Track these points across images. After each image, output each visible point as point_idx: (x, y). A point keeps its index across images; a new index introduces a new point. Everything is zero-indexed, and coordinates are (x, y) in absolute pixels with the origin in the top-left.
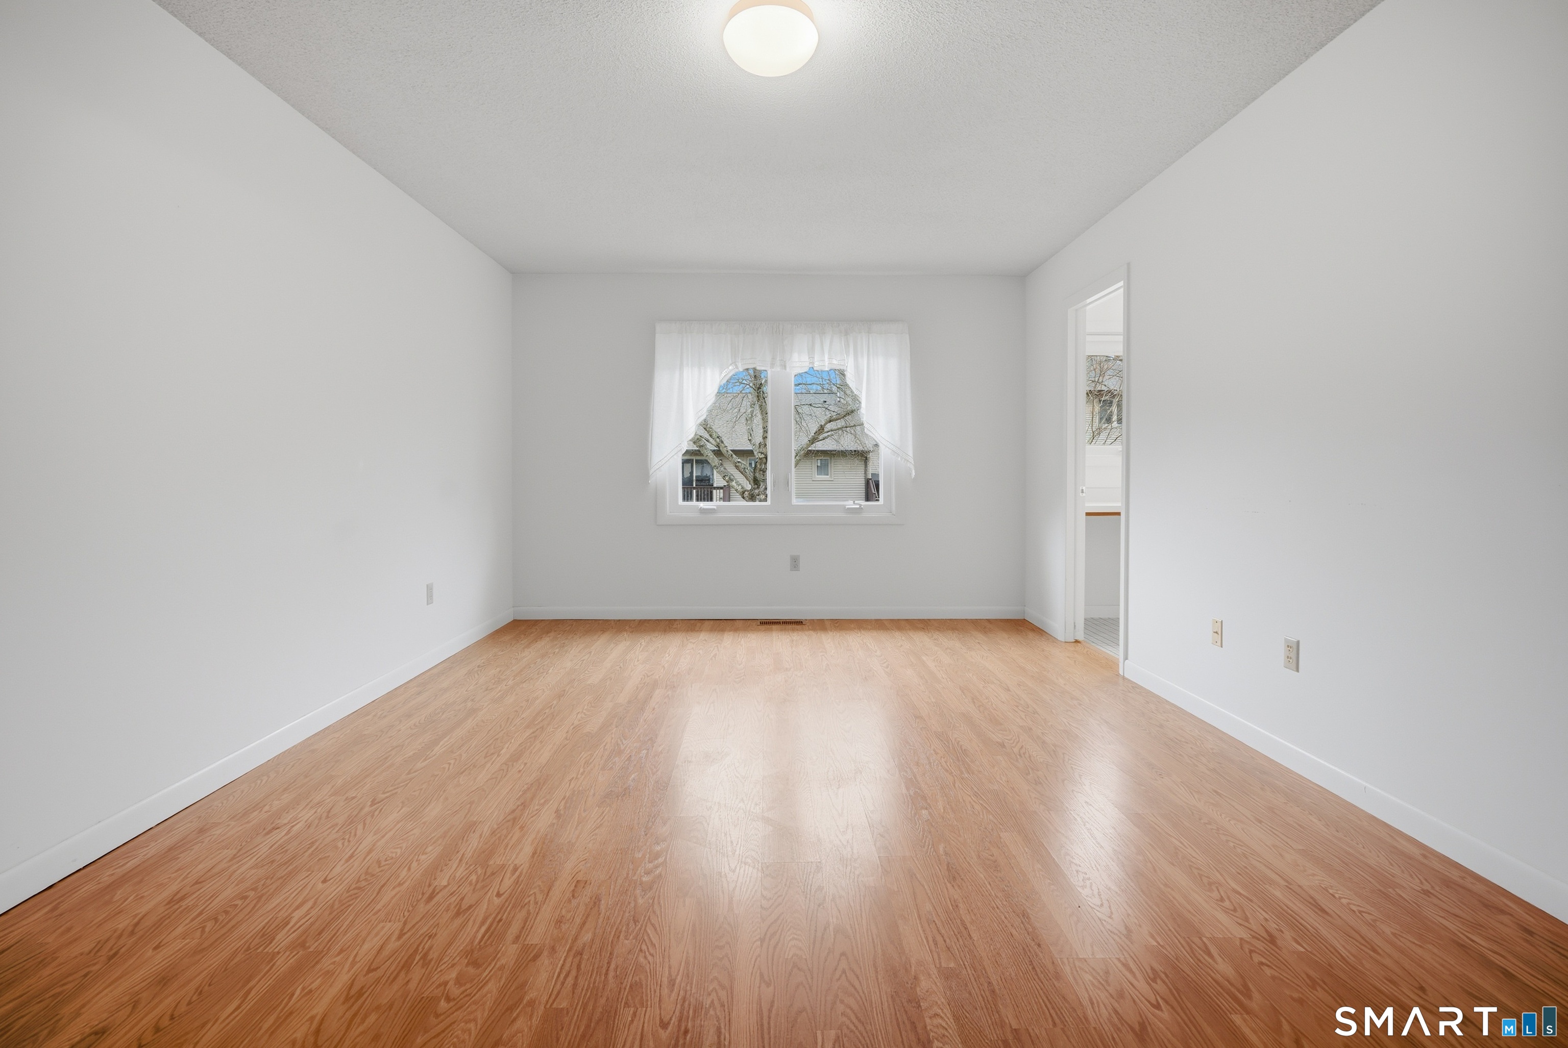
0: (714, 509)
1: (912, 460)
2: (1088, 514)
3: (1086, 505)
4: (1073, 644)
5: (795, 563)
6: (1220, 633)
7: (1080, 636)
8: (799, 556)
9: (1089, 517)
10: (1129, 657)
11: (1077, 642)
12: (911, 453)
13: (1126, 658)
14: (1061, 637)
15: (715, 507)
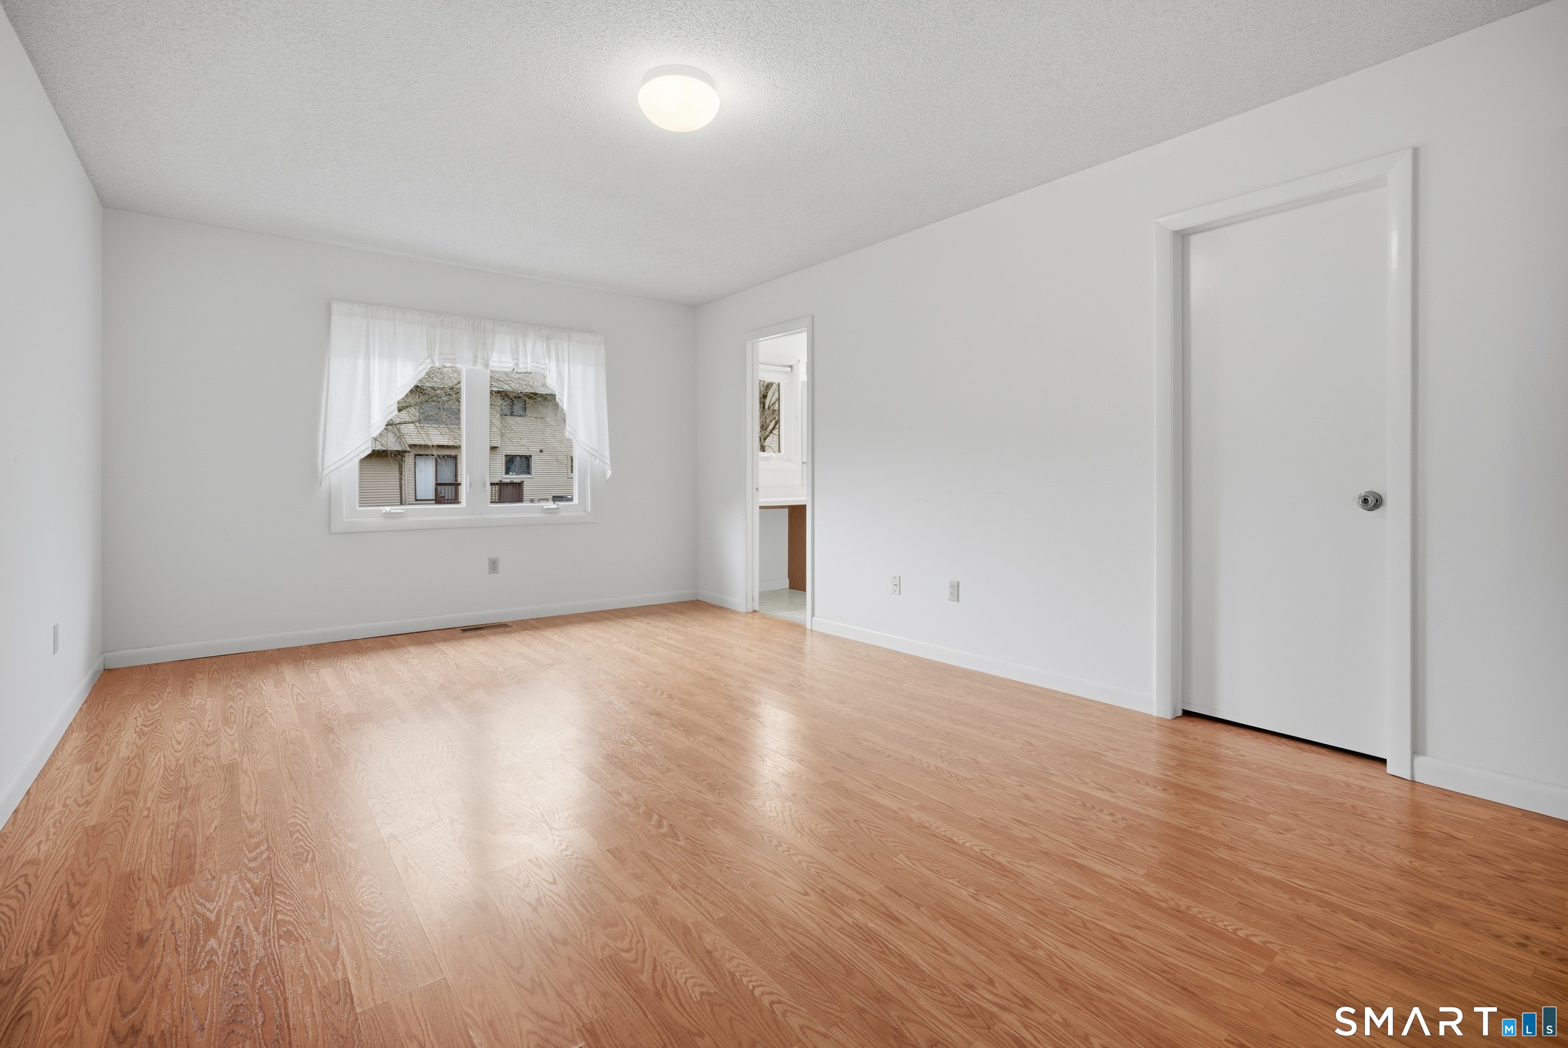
0: (402, 513)
1: (608, 462)
2: (761, 507)
3: (760, 500)
4: (751, 615)
5: (494, 566)
6: (898, 584)
7: (757, 608)
8: (498, 558)
9: (763, 510)
10: (816, 614)
11: (754, 611)
12: (608, 455)
13: (813, 615)
14: (742, 608)
15: (403, 511)
